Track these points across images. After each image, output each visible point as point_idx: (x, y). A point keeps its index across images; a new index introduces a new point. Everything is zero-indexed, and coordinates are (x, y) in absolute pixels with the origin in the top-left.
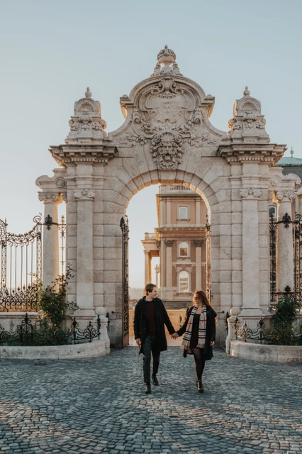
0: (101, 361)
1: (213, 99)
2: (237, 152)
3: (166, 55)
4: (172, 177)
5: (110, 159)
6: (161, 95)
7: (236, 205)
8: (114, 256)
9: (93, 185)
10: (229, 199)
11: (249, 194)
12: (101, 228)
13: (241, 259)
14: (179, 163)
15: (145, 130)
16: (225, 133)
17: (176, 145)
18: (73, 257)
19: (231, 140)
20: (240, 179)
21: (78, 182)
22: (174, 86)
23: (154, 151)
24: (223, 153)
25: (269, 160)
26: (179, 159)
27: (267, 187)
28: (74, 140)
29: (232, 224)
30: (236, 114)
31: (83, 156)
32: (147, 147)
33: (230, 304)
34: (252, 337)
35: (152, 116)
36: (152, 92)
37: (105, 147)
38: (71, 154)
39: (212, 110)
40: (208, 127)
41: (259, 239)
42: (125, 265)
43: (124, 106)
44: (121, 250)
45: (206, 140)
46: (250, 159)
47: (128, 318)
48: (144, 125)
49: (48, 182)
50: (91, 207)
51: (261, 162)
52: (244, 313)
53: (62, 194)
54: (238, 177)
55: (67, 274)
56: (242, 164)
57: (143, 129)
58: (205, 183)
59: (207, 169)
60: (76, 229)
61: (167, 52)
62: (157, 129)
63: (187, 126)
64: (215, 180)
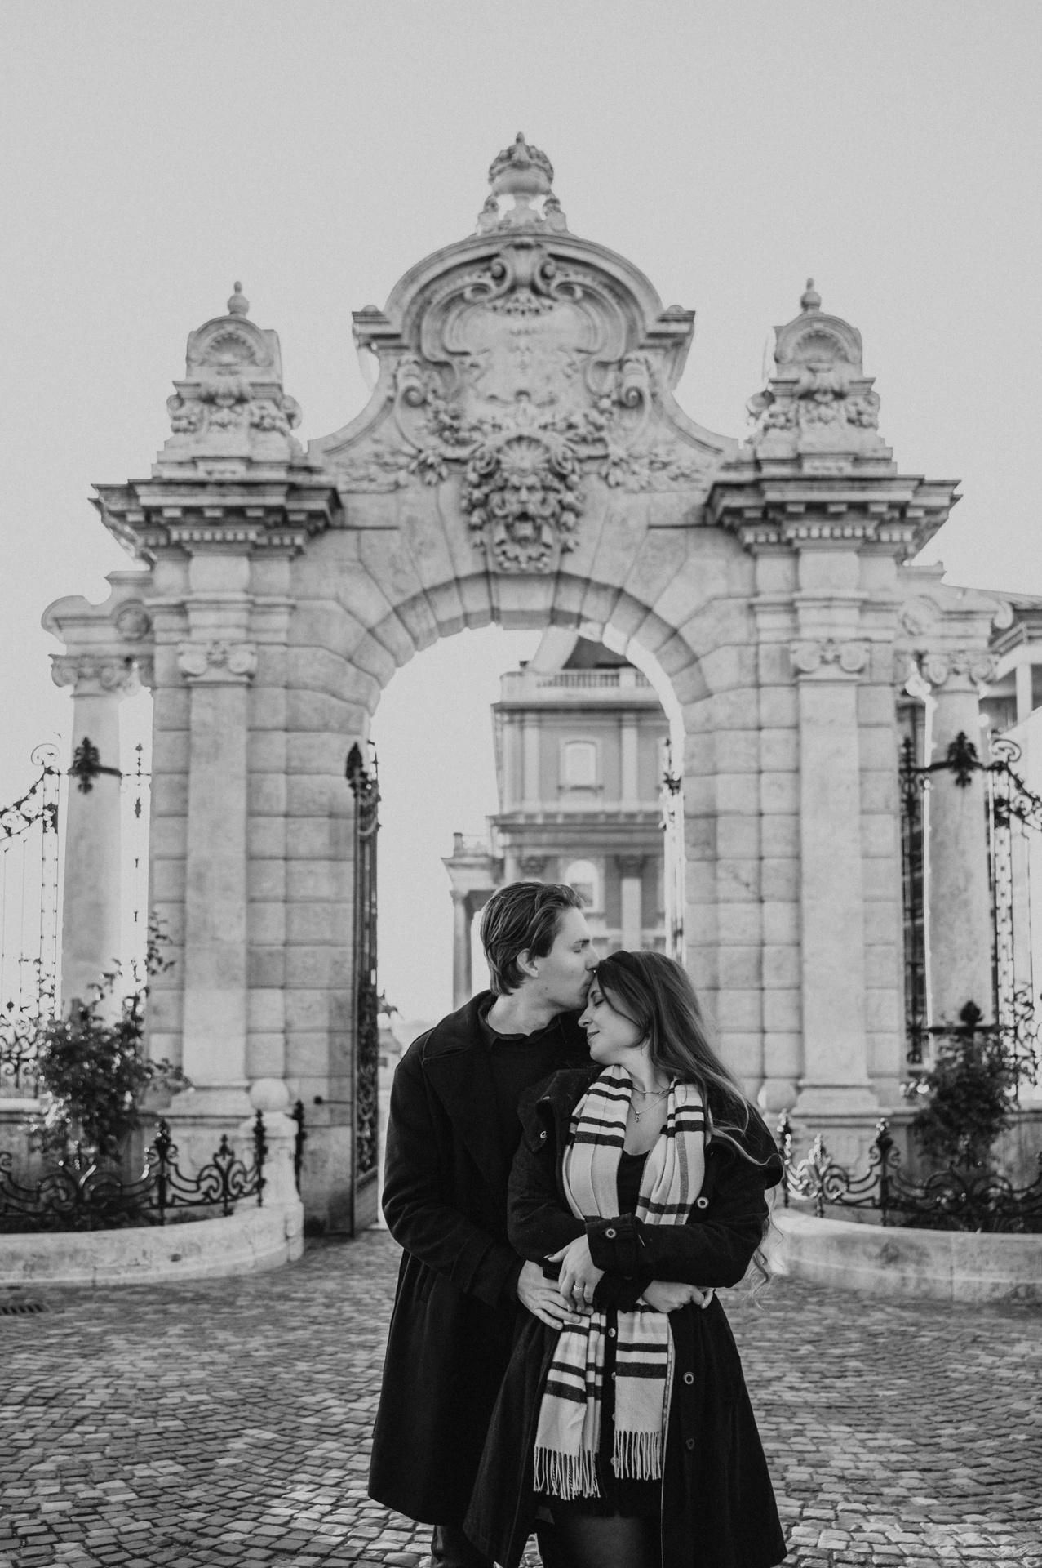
0: (260, 1295)
1: (689, 317)
2: (781, 506)
3: (519, 166)
4: (539, 598)
5: (314, 534)
6: (499, 303)
7: (776, 702)
8: (326, 890)
9: (249, 629)
10: (750, 679)
11: (824, 661)
12: (276, 787)
13: (797, 900)
14: (566, 550)
15: (443, 428)
16: (735, 441)
17: (556, 484)
18: (173, 893)
19: (757, 464)
20: (791, 607)
21: (194, 617)
22: (549, 270)
23: (473, 506)
24: (729, 511)
25: (896, 537)
26: (565, 536)
27: (890, 635)
28: (181, 464)
29: (760, 772)
30: (774, 375)
31: (215, 522)
32: (449, 491)
33: (756, 1071)
34: (847, 1197)
35: (468, 378)
36: (468, 294)
37: (293, 489)
38: (168, 513)
39: (685, 357)
40: (671, 422)
41: (862, 828)
42: (366, 925)
43: (368, 342)
44: (348, 868)
45: (665, 465)
46: (826, 532)
47: (373, 1124)
48: (437, 413)
49: (86, 620)
50: (241, 708)
51: (868, 546)
52: (808, 1103)
53: (135, 665)
54: (785, 598)
55: (150, 957)
56: (796, 553)
57: (433, 425)
58: (663, 622)
59: (669, 570)
60: (185, 788)
61: (521, 155)
62: (487, 427)
63: (595, 415)
64: (699, 612)
